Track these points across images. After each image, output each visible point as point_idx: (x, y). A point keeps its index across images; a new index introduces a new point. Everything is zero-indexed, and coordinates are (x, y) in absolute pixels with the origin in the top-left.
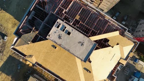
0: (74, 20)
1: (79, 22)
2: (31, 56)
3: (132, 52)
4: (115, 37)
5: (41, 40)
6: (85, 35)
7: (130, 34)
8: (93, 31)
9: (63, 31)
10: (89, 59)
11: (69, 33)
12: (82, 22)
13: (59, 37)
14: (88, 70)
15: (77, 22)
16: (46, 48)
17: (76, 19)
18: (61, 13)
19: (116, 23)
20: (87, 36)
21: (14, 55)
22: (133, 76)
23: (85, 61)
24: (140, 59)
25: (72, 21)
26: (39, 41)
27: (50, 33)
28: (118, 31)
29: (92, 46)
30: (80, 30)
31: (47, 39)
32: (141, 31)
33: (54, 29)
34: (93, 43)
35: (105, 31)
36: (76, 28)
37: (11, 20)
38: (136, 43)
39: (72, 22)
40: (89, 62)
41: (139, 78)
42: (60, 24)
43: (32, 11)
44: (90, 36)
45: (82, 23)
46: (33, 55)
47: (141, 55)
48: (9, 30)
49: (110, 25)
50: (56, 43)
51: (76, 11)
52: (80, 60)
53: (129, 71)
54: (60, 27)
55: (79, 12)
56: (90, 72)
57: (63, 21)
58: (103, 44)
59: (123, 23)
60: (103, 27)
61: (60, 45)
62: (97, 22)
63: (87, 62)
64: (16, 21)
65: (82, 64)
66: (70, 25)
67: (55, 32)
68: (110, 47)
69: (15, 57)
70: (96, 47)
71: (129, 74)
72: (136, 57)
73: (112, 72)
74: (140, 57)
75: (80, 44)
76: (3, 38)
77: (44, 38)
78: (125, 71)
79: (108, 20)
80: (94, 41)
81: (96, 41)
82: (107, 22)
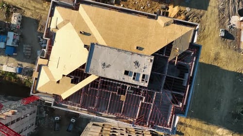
0: (126, 93)
1: (119, 93)
2: (167, 25)
3: (36, 79)
4: (65, 90)
5: (161, 51)
6: (104, 78)
7: (46, 101)
8: (97, 87)
9: (135, 74)
10: (88, 49)
11: (126, 73)
12: (116, 94)
13: (138, 63)
14: (85, 34)
15: (122, 92)
16: (150, 43)
17: (124, 95)
18: (147, 96)
19: (70, 108)
20: (102, 78)
21: (202, 13)
22: (15, 46)
23: (93, 44)
24: (15, 74)
25: (129, 91)
26: (163, 49)
27: (151, 64)
28: (63, 99)
29: (90, 67)
30: (114, 82)
31: (152, 55)
32: (28, 115)
33: (148, 72)
34: (92, 72)
35: (81, 93)
36: (119, 83)
37: (224, 63)
38: (34, 92)
39: (129, 89)
40: (87, 46)
41: (6, 46)
42: (143, 80)
43: (187, 85)
44: (98, 79)
45: (114, 93)
46: (164, 27)
47: (15, 81)
48: (222, 47)
49: (77, 103)
50: (138, 54)
51: (128, 105)
52: (100, 43)
53: (24, 51)
54: (141, 76)
55: (123, 105)
56: (81, 32)
57: (141, 87)
58: (77, 75)
59: (58, 118)
60: (85, 97)
61: (133, 53)
62: (96, 101)
63: (89, 44)
64: (216, 65)
65: (96, 40)
66: (130, 84)
67: (145, 68)
68: (66, 75)
69: (199, 10)
70: (85, 67)
71: (23, 47)
72: (21, 76)
73: (52, 43)
74: (15, 78)
75: (107, 65)
76: (226, 32)
77: (157, 55)
78: (30, 49)
79: (83, 109)
80: (91, 75)
81: (88, 75)
82: (83, 106)
